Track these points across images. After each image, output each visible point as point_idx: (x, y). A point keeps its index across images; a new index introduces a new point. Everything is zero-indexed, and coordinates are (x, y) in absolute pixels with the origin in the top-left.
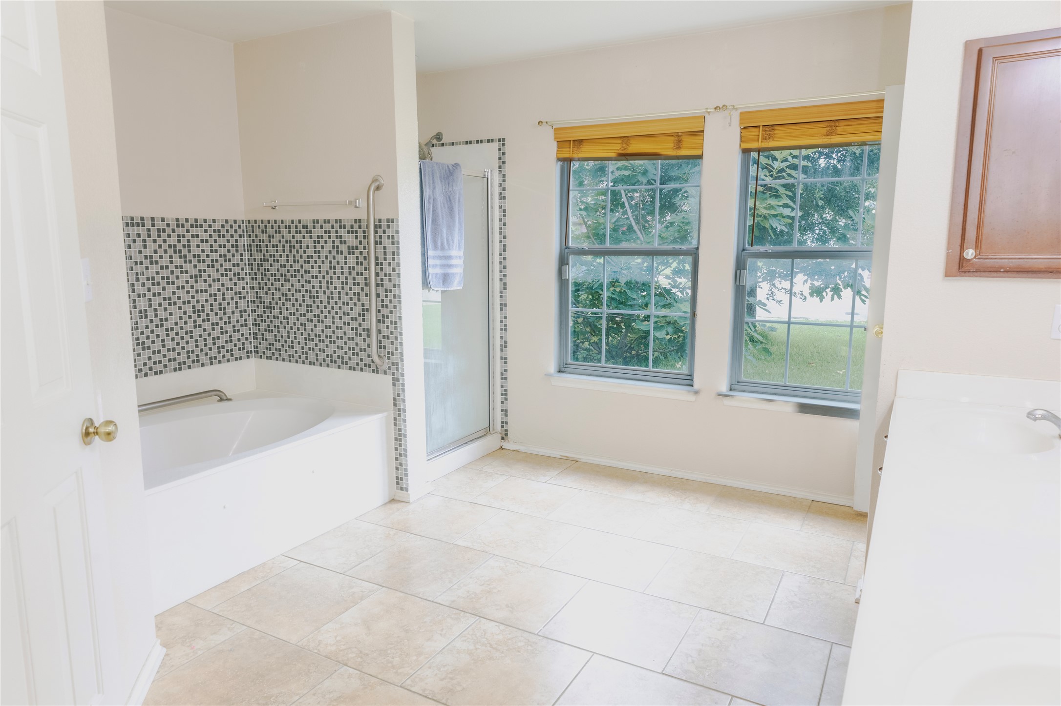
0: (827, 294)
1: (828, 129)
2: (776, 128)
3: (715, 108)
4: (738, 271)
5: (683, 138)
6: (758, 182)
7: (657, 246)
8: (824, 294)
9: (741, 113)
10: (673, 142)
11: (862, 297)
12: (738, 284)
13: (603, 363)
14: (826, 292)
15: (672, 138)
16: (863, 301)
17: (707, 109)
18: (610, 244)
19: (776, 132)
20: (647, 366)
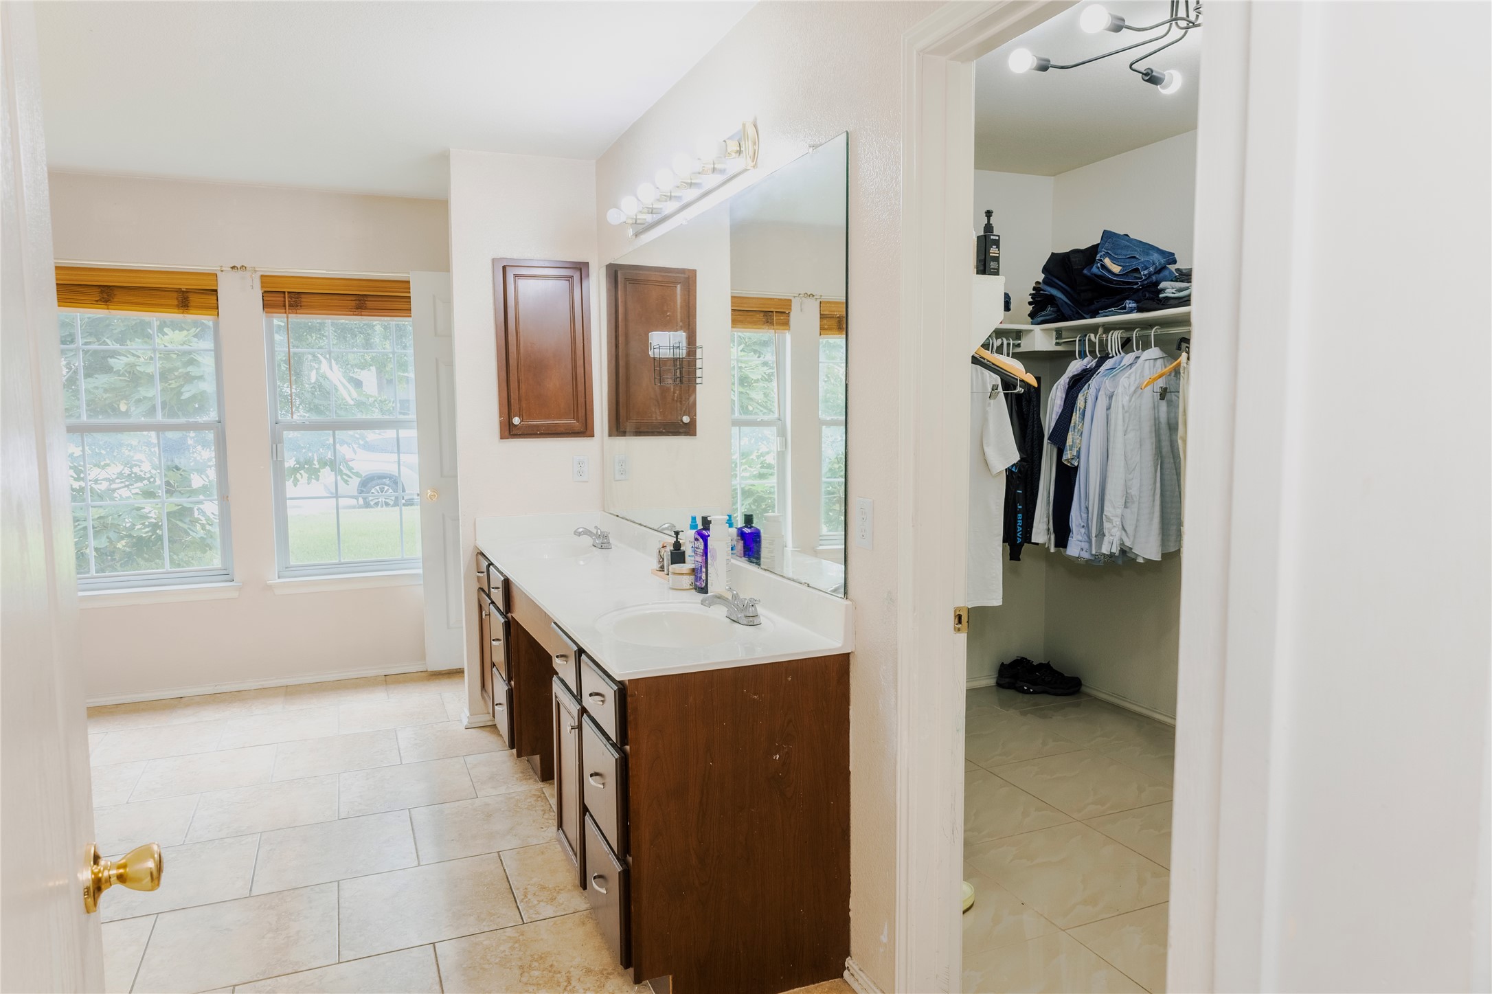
0: (302, 476)
1: (357, 302)
2: (303, 296)
3: (233, 268)
4: (274, 446)
5: (190, 295)
6: (291, 350)
7: (161, 419)
8: (298, 476)
9: (262, 276)
10: (177, 299)
11: (344, 477)
12: (275, 459)
13: (93, 572)
14: (300, 474)
15: (175, 294)
16: (346, 482)
17: (221, 267)
18: (89, 416)
19: (303, 300)
20: (163, 566)
